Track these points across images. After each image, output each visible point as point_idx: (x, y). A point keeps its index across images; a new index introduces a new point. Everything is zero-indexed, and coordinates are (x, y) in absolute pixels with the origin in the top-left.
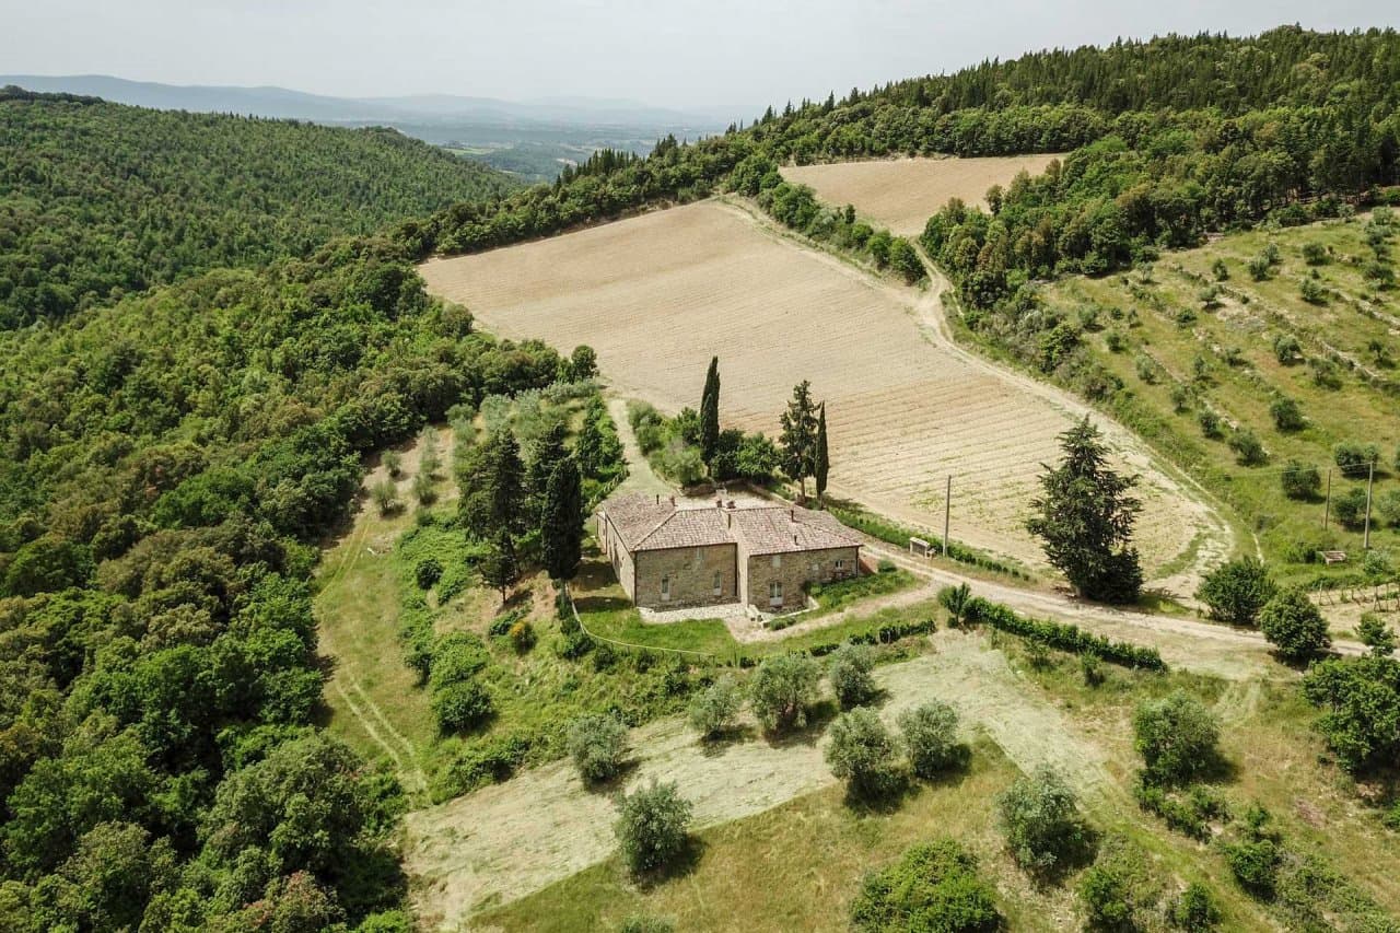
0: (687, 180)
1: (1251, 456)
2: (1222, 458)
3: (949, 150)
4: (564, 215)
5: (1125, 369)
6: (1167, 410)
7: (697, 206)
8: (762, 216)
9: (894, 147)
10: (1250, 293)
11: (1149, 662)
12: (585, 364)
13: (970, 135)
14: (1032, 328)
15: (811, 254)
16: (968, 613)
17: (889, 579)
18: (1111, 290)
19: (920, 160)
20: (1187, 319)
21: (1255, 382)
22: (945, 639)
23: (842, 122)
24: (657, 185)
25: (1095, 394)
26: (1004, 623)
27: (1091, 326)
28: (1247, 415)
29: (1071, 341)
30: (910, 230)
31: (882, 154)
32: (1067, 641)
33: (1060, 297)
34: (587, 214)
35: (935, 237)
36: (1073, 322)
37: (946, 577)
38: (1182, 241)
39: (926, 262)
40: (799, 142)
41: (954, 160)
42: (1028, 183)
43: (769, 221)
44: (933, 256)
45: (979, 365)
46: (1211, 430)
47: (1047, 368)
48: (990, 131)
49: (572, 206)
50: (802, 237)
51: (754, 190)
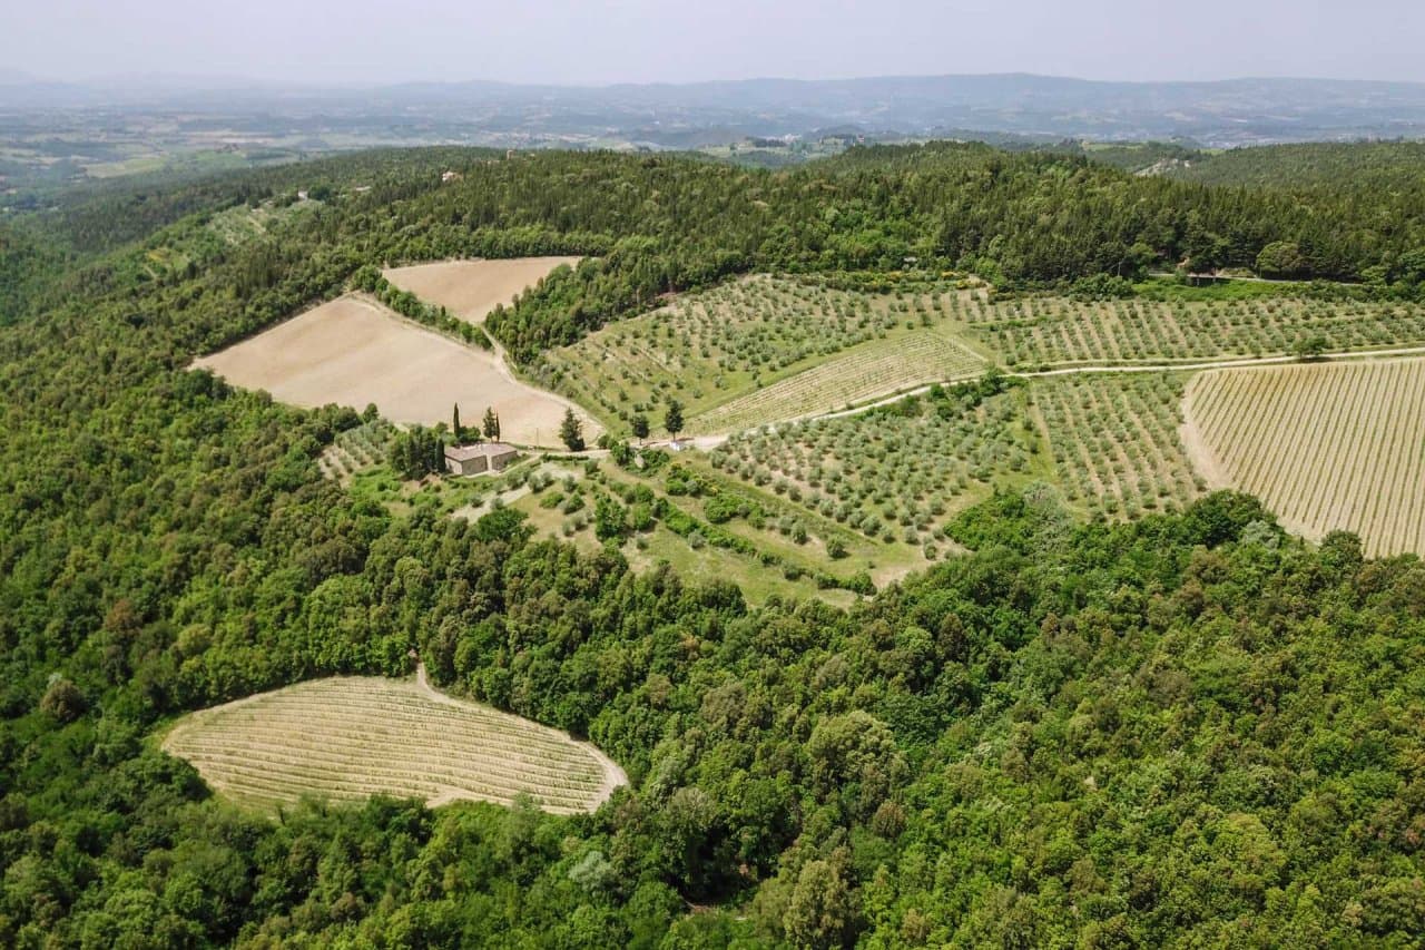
0: (327, 286)
1: (613, 410)
2: (606, 411)
3: (479, 255)
4: (263, 320)
5: (578, 385)
6: (591, 399)
7: (335, 302)
8: (383, 307)
9: (447, 253)
10: (616, 352)
11: (587, 458)
12: (372, 412)
13: (491, 246)
14: (545, 372)
15: (425, 333)
16: (548, 459)
17: (525, 457)
18: (571, 352)
19: (463, 263)
20: (597, 364)
21: (616, 385)
22: (543, 465)
23: (411, 236)
24: (311, 291)
25: (570, 396)
26: (556, 459)
27: (566, 370)
28: (611, 397)
29: (560, 377)
30: (476, 319)
31: (441, 258)
32: (570, 459)
33: (554, 357)
34: (275, 317)
35: (492, 323)
36: (560, 369)
37: (542, 453)
38: (595, 328)
39: (491, 338)
40: (390, 251)
41: (482, 261)
42: (530, 291)
43: (390, 311)
44: (492, 333)
45: (529, 390)
46: (603, 404)
47: (553, 388)
48: (501, 243)
49: (264, 313)
50: (415, 322)
51: (372, 289)
